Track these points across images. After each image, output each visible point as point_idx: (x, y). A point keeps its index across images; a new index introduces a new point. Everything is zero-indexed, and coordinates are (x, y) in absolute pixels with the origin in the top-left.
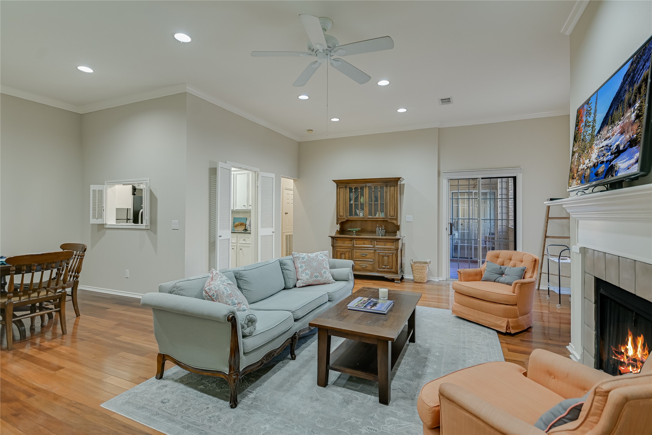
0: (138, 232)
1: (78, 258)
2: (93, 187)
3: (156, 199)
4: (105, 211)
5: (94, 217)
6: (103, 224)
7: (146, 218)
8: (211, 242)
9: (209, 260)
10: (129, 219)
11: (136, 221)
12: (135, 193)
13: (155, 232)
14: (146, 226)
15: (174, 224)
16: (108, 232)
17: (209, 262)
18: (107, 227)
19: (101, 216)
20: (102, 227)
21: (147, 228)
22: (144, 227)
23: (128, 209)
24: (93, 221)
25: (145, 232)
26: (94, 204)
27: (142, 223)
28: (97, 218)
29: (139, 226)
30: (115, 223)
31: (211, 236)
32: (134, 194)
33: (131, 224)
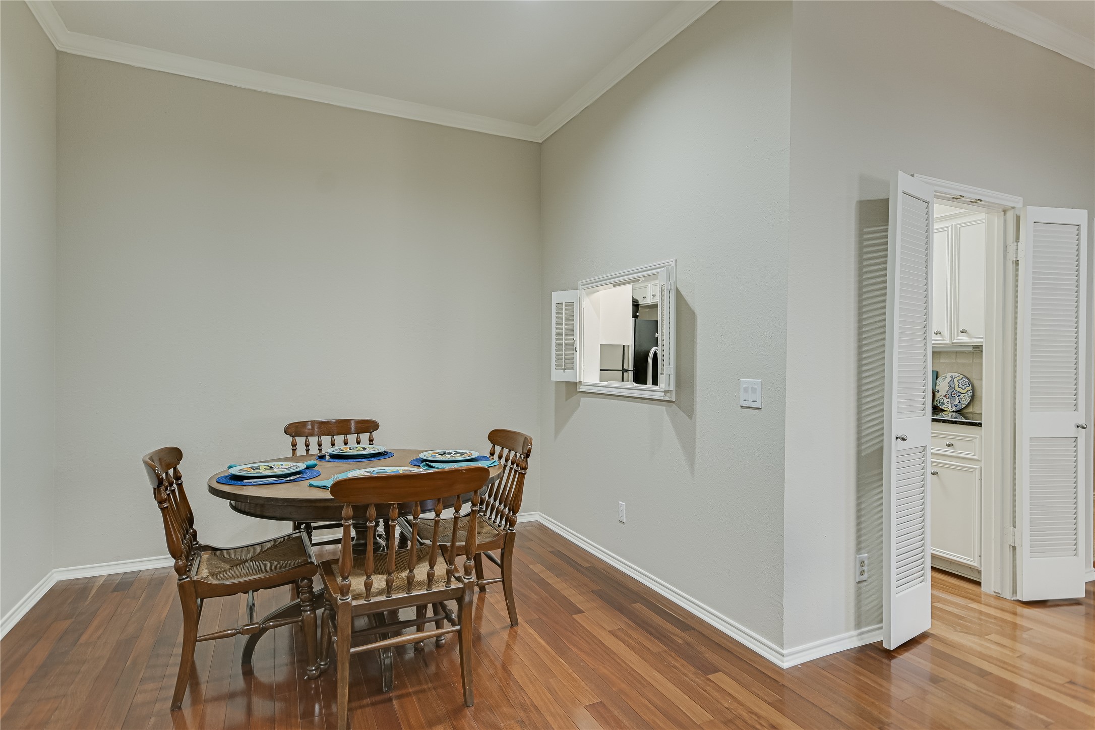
0: (645, 406)
1: (511, 469)
2: (557, 297)
3: (693, 314)
4: (578, 351)
5: (558, 367)
6: (575, 383)
7: (667, 370)
8: (863, 454)
9: (858, 517)
10: (627, 371)
11: (640, 377)
12: (637, 314)
13: (690, 412)
14: (666, 392)
15: (746, 390)
16: (584, 400)
17: (859, 524)
18: (582, 388)
19: (570, 365)
20: (572, 386)
21: (668, 399)
22: (661, 396)
23: (624, 346)
24: (558, 375)
25: (663, 408)
26: (559, 336)
27: (655, 382)
28: (563, 367)
29: (647, 389)
30: (597, 381)
31: (863, 434)
32: (635, 316)
33: (629, 386)
